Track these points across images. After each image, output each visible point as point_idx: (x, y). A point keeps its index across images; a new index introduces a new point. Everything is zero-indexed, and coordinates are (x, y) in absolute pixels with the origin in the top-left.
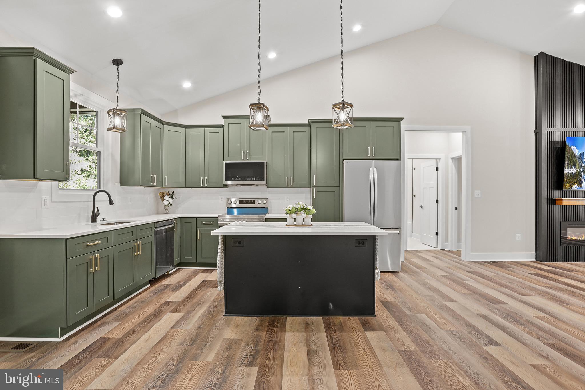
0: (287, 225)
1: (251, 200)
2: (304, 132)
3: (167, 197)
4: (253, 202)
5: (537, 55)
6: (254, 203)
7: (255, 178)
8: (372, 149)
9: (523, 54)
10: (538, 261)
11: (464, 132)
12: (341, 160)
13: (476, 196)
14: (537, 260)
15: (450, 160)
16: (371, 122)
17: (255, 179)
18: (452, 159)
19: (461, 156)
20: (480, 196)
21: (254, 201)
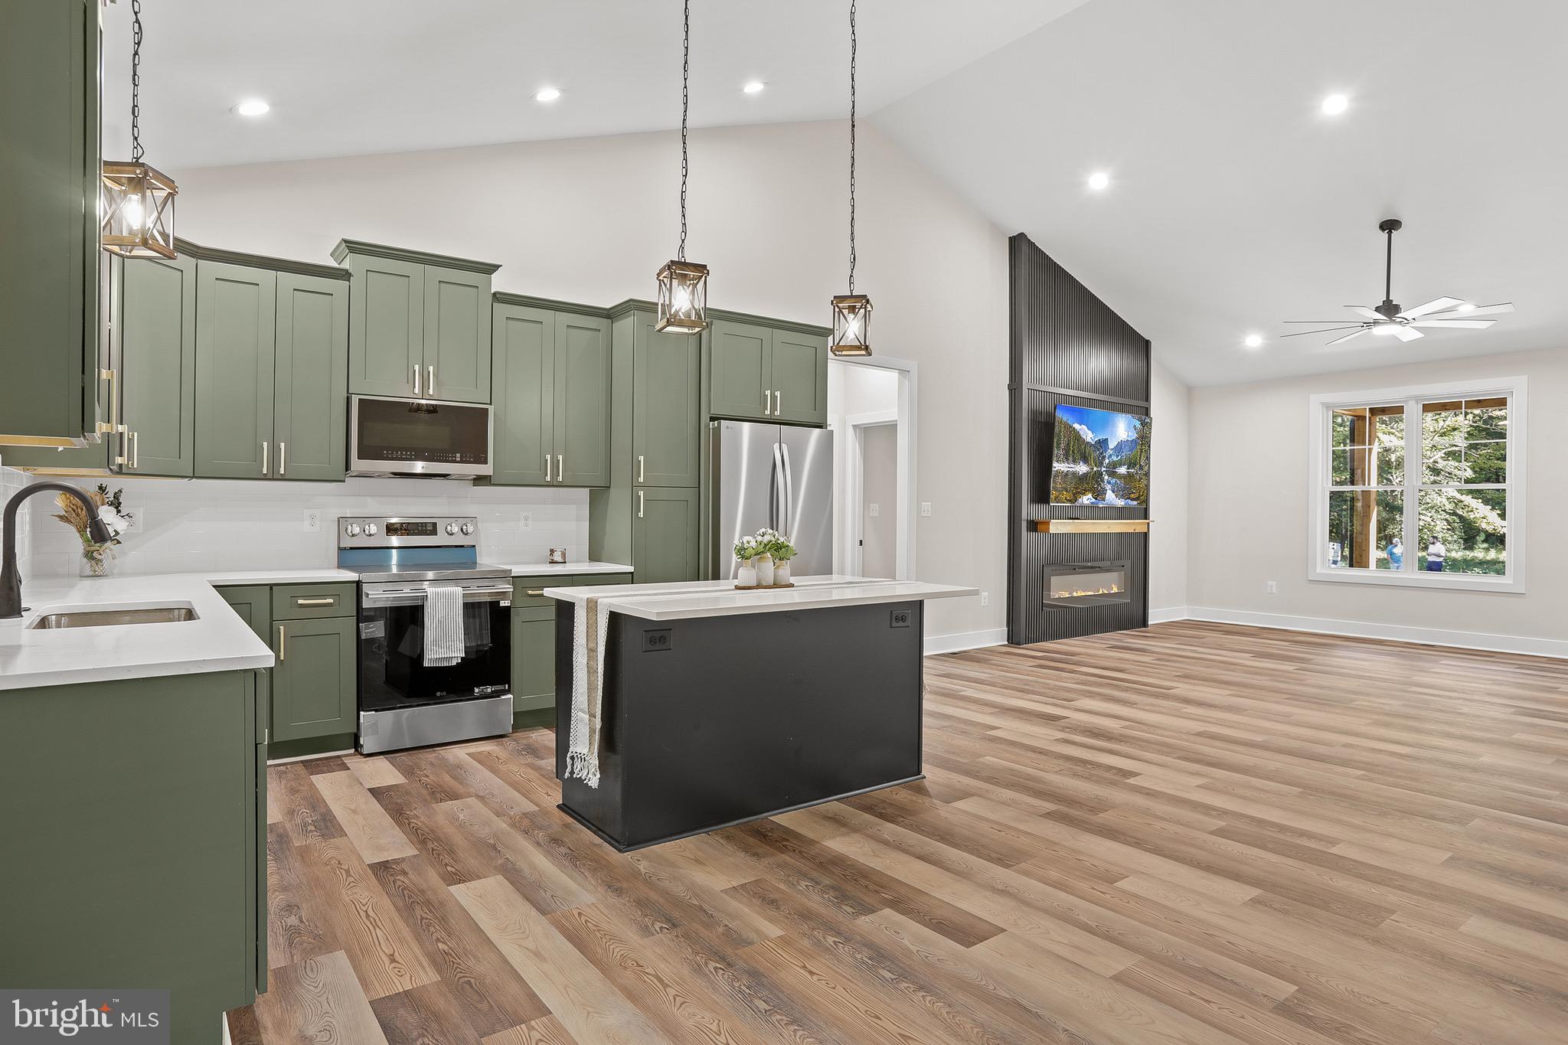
0: (737, 588)
1: (426, 523)
2: (595, 330)
3: (107, 512)
4: (431, 528)
5: (1014, 237)
6: (434, 531)
7: (458, 455)
8: (774, 398)
9: (994, 227)
10: (1012, 643)
11: (904, 372)
12: (705, 418)
13: (925, 515)
14: (1010, 641)
15: (850, 431)
16: (774, 330)
17: (458, 459)
18: (855, 427)
19: (896, 421)
20: (930, 515)
21: (435, 524)
